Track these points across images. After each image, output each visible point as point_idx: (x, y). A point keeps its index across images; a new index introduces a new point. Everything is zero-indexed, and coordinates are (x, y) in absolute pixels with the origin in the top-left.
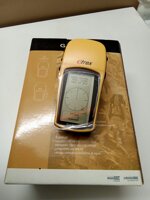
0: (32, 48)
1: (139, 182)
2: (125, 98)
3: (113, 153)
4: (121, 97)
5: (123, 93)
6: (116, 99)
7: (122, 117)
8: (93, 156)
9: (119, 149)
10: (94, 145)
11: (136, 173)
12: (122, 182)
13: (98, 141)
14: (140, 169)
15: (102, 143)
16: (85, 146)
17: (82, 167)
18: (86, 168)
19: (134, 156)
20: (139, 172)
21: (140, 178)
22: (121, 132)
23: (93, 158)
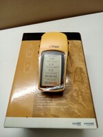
1: (95, 126)
3: (76, 106)
5: (83, 67)
6: (78, 70)
7: (82, 82)
8: (62, 108)
9: (80, 104)
10: (63, 101)
12: (82, 126)
13: (66, 99)
14: (95, 117)
15: (69, 100)
16: (57, 102)
18: (58, 117)
19: (91, 109)
20: (94, 119)
21: (95, 124)
22: (82, 92)
23: (63, 110)
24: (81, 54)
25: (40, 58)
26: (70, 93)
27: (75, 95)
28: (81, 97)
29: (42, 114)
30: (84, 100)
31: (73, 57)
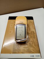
0: (9, 19)
1: (40, 57)
2: (35, 32)
3: (32, 48)
4: (34, 32)
6: (32, 32)
7: (34, 38)
8: (26, 49)
11: (39, 54)
12: (35, 57)
13: (27, 45)
14: (40, 53)
15: (29, 45)
16: (24, 46)
17: (23, 53)
18: (24, 53)
19: (38, 49)
20: (40, 54)
22: (34, 42)
23: (26, 50)
24: (33, 26)
25: (15, 27)
26: (29, 43)
27: (31, 43)
28: (34, 44)
29: (17, 52)
30: (35, 45)
31: (30, 27)
